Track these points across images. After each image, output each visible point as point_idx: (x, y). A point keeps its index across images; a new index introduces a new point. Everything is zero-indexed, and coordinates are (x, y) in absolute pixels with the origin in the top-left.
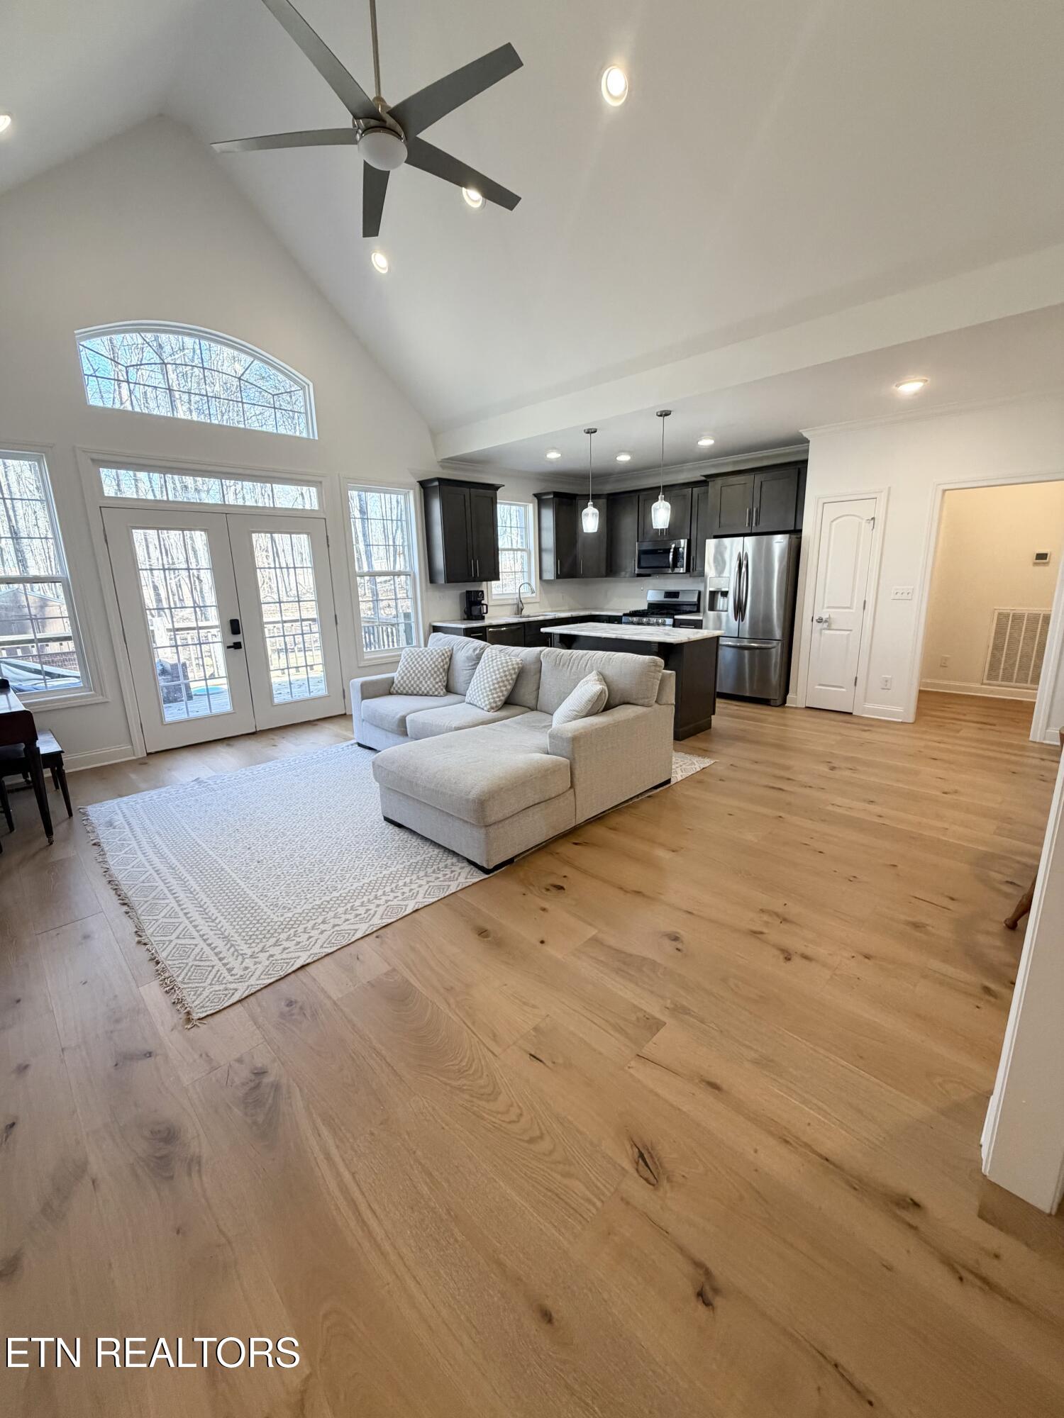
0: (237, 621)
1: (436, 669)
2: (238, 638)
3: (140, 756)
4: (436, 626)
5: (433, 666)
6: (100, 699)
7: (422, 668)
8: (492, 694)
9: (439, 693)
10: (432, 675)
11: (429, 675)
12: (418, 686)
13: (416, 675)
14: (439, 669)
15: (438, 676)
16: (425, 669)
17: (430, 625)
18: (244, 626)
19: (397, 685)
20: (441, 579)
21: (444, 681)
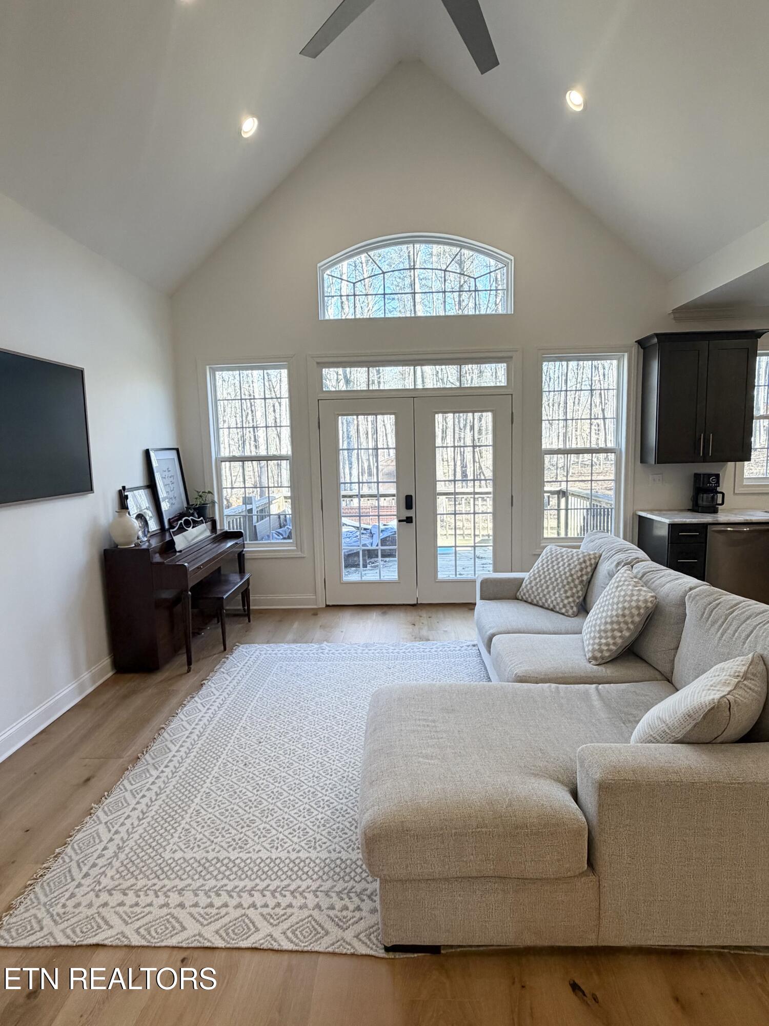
0: (411, 496)
1: (570, 579)
2: (410, 513)
3: (320, 607)
4: (642, 517)
5: (568, 574)
6: (299, 554)
7: (555, 575)
8: (600, 638)
9: (567, 611)
10: (564, 586)
11: (560, 586)
12: (544, 596)
13: (546, 582)
14: (573, 580)
15: (571, 589)
16: (558, 576)
17: (634, 514)
18: (418, 502)
19: (523, 590)
20: (652, 458)
21: (579, 597)
